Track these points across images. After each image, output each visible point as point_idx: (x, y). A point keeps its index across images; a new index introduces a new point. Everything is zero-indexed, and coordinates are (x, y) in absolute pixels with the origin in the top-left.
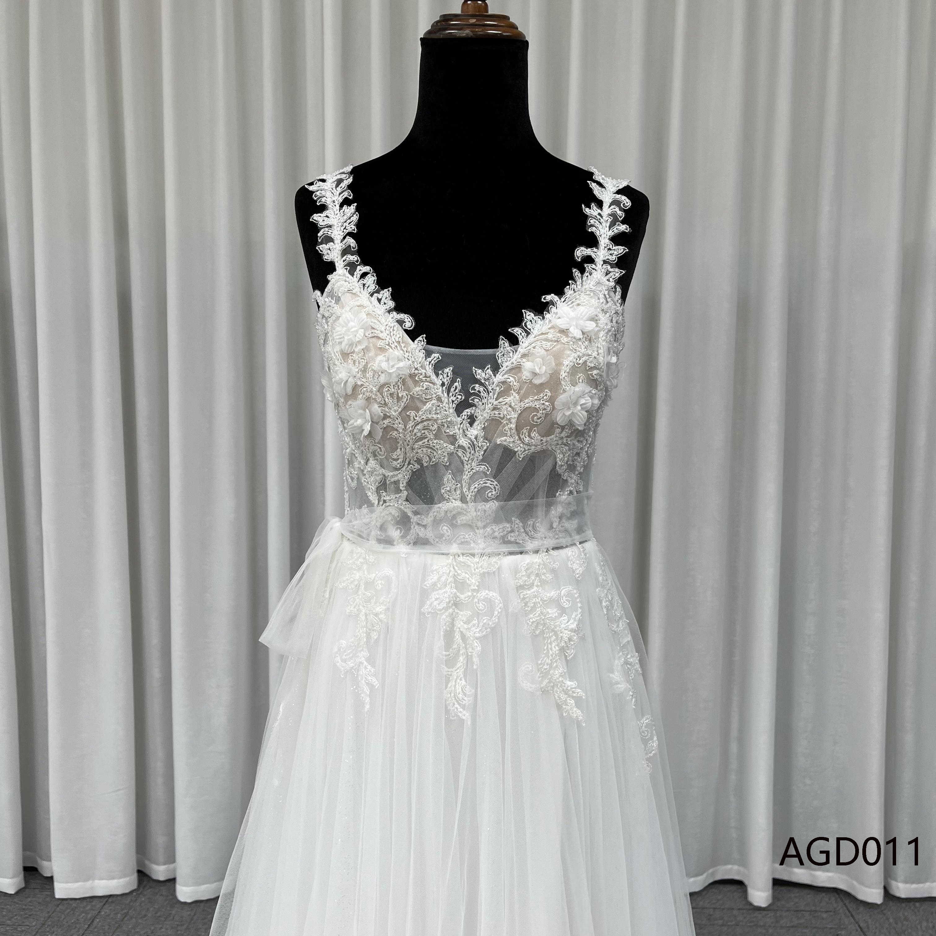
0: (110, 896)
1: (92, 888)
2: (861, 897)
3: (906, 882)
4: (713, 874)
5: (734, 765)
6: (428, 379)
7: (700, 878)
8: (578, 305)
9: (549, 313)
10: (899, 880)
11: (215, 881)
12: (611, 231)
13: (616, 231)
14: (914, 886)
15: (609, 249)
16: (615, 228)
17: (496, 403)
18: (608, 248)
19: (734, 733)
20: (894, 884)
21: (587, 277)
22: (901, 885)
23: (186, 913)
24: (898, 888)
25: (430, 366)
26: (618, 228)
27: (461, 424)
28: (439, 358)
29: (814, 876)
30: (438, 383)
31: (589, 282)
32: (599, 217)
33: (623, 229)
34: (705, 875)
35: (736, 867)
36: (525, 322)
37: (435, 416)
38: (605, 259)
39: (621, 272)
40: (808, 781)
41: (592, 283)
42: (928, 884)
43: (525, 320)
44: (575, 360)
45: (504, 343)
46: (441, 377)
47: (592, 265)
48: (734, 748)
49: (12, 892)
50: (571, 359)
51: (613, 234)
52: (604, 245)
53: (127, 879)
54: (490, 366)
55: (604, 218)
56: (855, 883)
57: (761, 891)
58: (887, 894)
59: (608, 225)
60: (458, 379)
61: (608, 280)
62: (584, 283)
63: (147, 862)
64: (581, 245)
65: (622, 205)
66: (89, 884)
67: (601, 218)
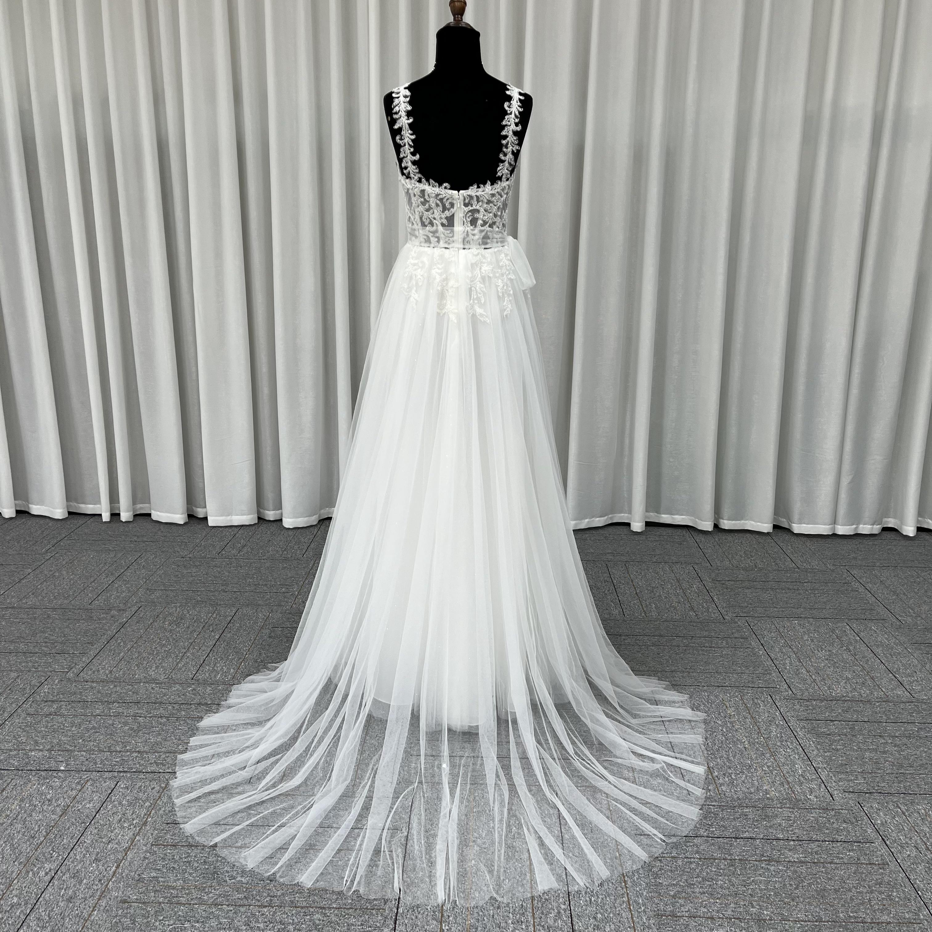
0: (242, 526)
1: (231, 521)
2: (700, 528)
3: (729, 520)
4: (611, 518)
5: (626, 452)
7: (602, 518)
10: (725, 518)
11: (306, 517)
14: (734, 522)
19: (627, 432)
20: (721, 521)
22: (725, 522)
23: (291, 533)
24: (724, 523)
29: (673, 518)
34: (606, 517)
35: (626, 515)
40: (671, 460)
42: (742, 521)
48: (627, 441)
49: (182, 523)
53: (252, 516)
56: (697, 520)
57: (638, 522)
58: (716, 526)
63: (261, 510)
66: (229, 518)
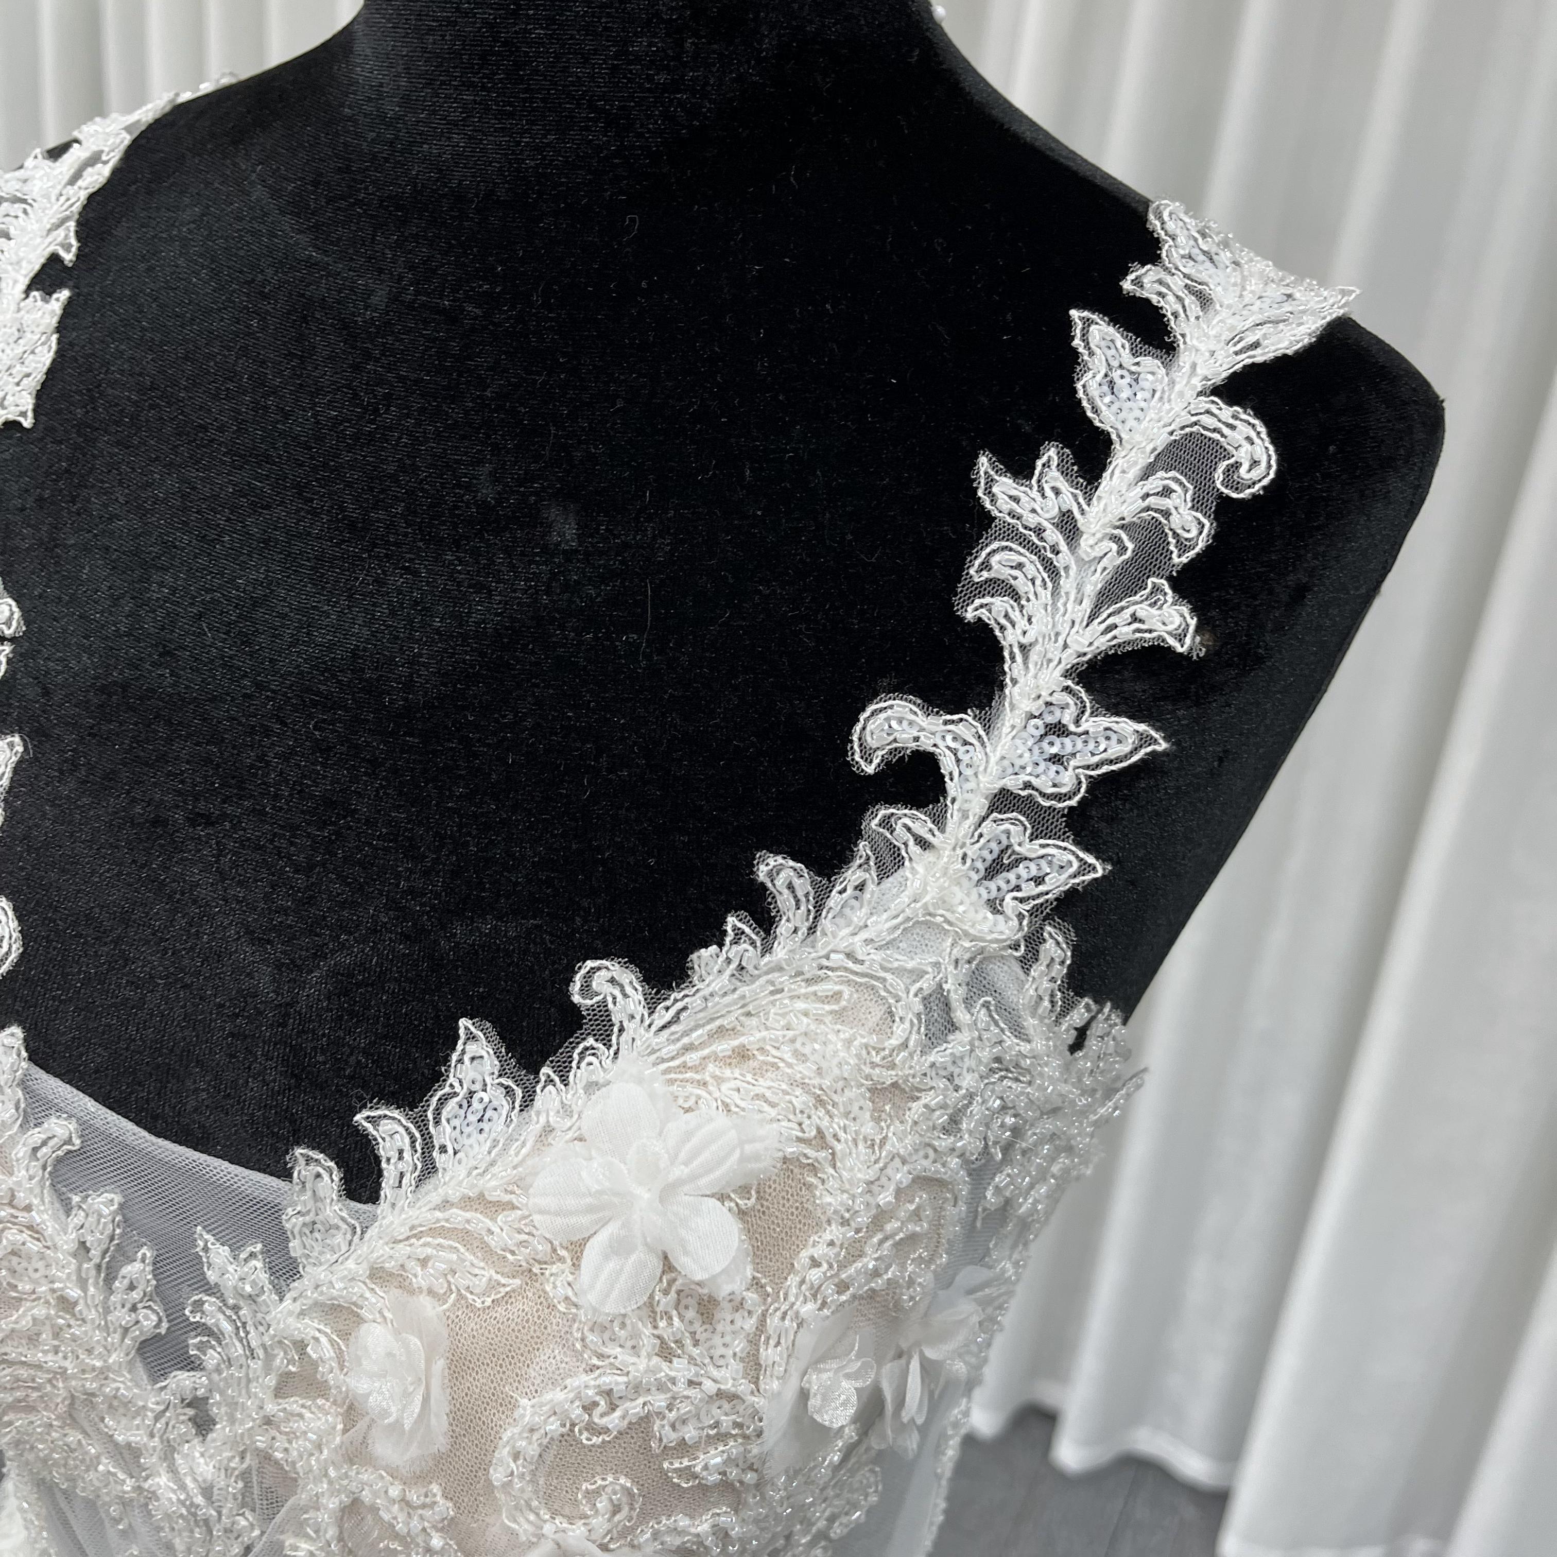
6: (23, 1217)
8: (742, 1055)
9: (565, 1081)
12: (1097, 627)
13: (1125, 632)
15: (1058, 729)
16: (1127, 614)
17: (271, 1408)
18: (1050, 719)
21: (861, 887)
25: (36, 1165)
26: (1143, 610)
27: (157, 1419)
28: (69, 1141)
30: (61, 1240)
31: (858, 915)
32: (1053, 536)
33: (1161, 631)
36: (447, 1089)
37: (52, 1360)
38: (1013, 783)
39: (1085, 867)
41: (881, 925)
43: (451, 1080)
44: (577, 1412)
45: (318, 1176)
46: (78, 1218)
47: (914, 818)
50: (558, 1395)
51: (1103, 643)
52: (1028, 706)
54: (259, 1246)
55: (1085, 542)
59: (1095, 583)
60: (144, 1250)
61: (995, 906)
62: (826, 923)
64: (899, 689)
65: (1219, 475)
67: (1063, 547)
